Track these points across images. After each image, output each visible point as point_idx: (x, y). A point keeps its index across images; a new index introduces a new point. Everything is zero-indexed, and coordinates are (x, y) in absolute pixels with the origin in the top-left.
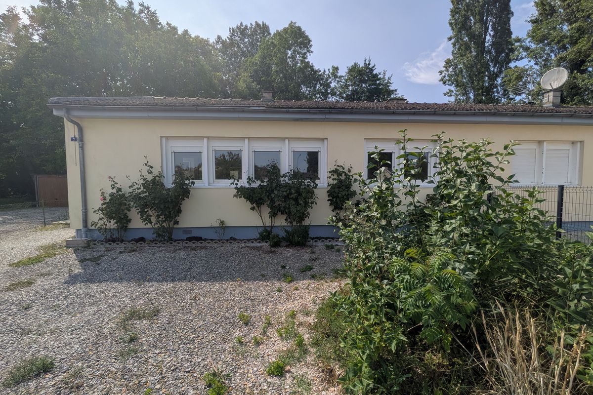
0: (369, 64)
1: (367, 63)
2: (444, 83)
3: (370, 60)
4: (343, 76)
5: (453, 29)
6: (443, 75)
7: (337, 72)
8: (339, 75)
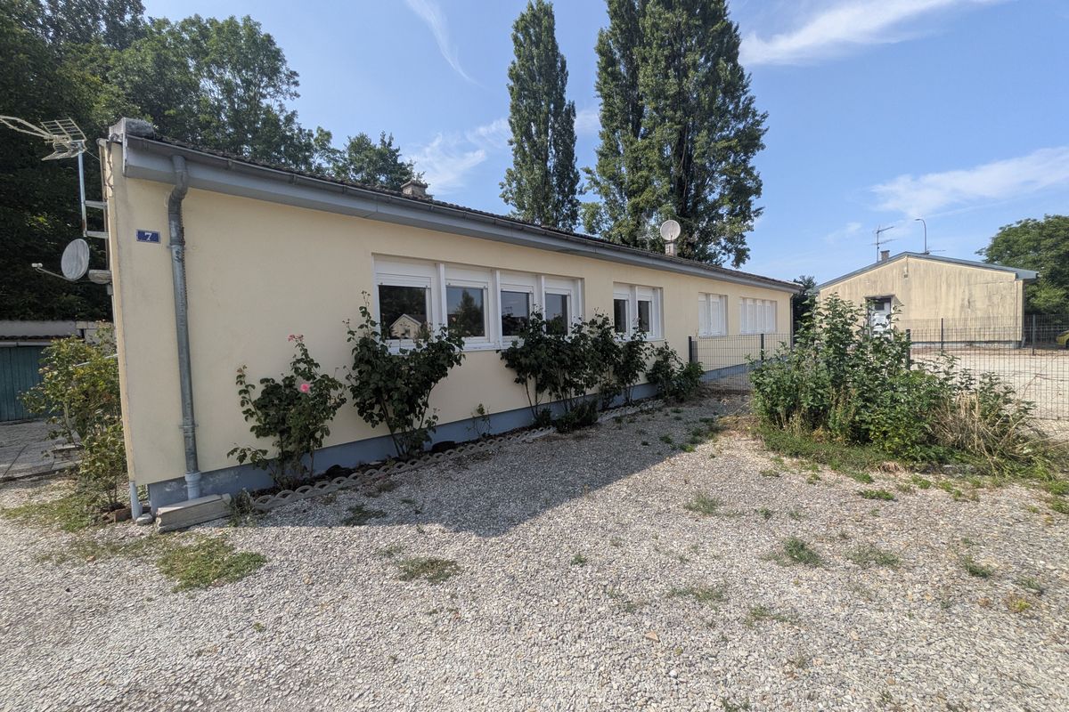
0: (390, 144)
1: (387, 141)
2: (506, 201)
3: (391, 138)
4: (339, 151)
5: (514, 132)
6: (505, 189)
7: (329, 142)
8: (332, 146)
